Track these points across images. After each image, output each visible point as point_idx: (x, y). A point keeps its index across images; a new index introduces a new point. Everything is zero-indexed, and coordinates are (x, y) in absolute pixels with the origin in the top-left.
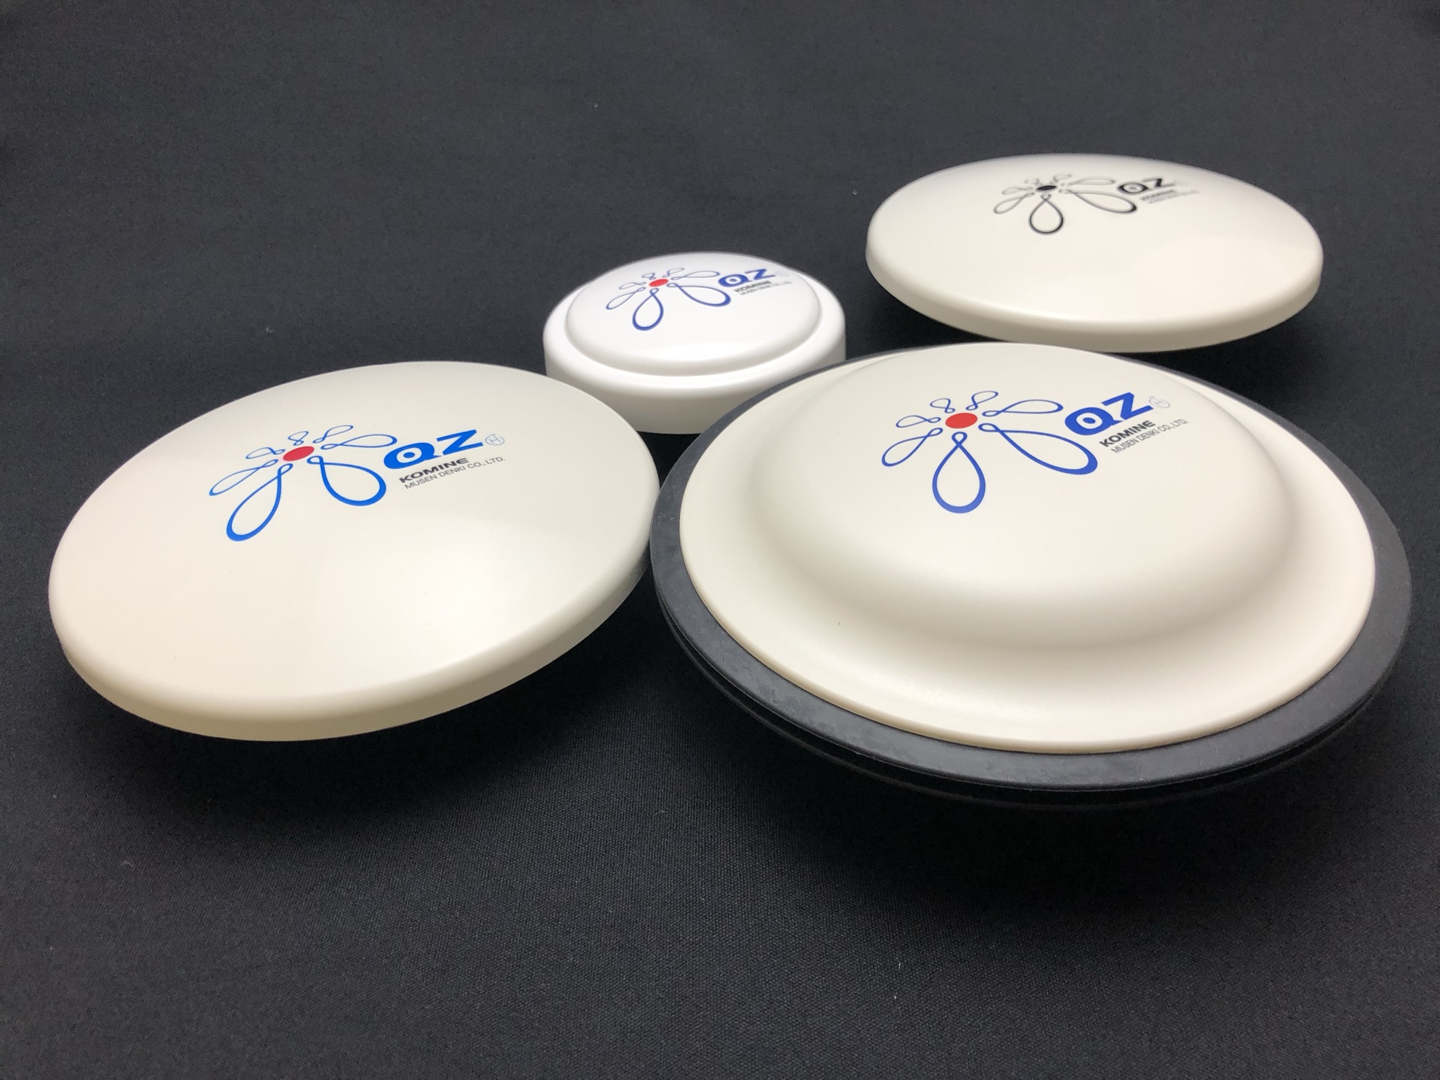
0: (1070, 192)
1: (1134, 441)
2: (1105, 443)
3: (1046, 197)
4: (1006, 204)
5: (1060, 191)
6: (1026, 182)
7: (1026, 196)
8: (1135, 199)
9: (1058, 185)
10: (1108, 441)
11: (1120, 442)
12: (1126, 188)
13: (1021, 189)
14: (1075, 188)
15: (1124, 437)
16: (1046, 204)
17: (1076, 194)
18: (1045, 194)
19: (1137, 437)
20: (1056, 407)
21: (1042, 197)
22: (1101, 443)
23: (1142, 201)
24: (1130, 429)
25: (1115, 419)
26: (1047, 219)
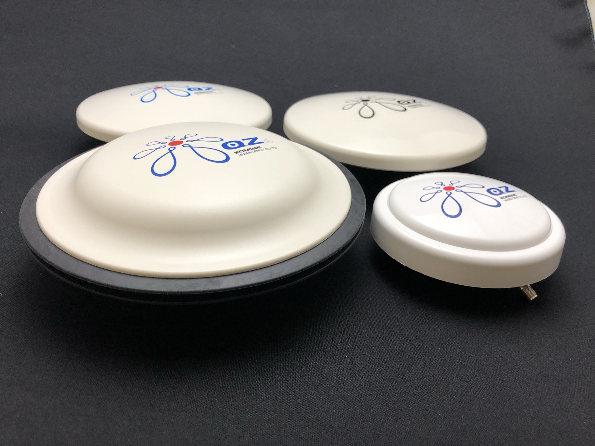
0: (376, 102)
1: (250, 153)
2: (237, 153)
3: (366, 104)
4: (348, 106)
5: (372, 102)
6: (356, 98)
7: (356, 103)
8: (406, 106)
9: (371, 100)
10: (238, 152)
11: (244, 153)
12: (401, 102)
13: (354, 101)
14: (378, 101)
15: (246, 151)
16: (366, 107)
17: (379, 103)
18: (365, 103)
19: (252, 151)
20: (221, 140)
21: (364, 104)
22: (235, 152)
23: (408, 107)
24: (250, 149)
25: (245, 145)
26: (367, 112)
